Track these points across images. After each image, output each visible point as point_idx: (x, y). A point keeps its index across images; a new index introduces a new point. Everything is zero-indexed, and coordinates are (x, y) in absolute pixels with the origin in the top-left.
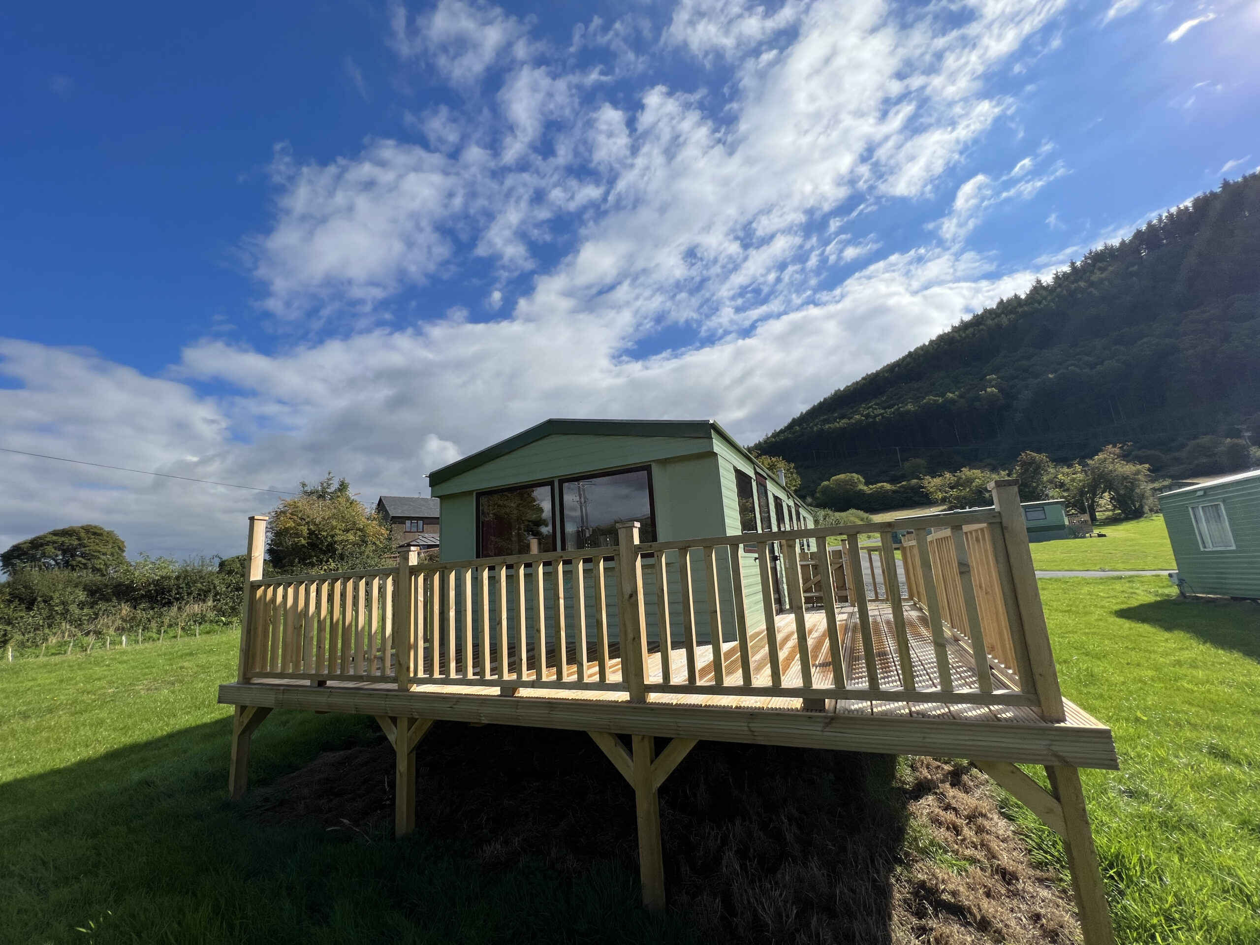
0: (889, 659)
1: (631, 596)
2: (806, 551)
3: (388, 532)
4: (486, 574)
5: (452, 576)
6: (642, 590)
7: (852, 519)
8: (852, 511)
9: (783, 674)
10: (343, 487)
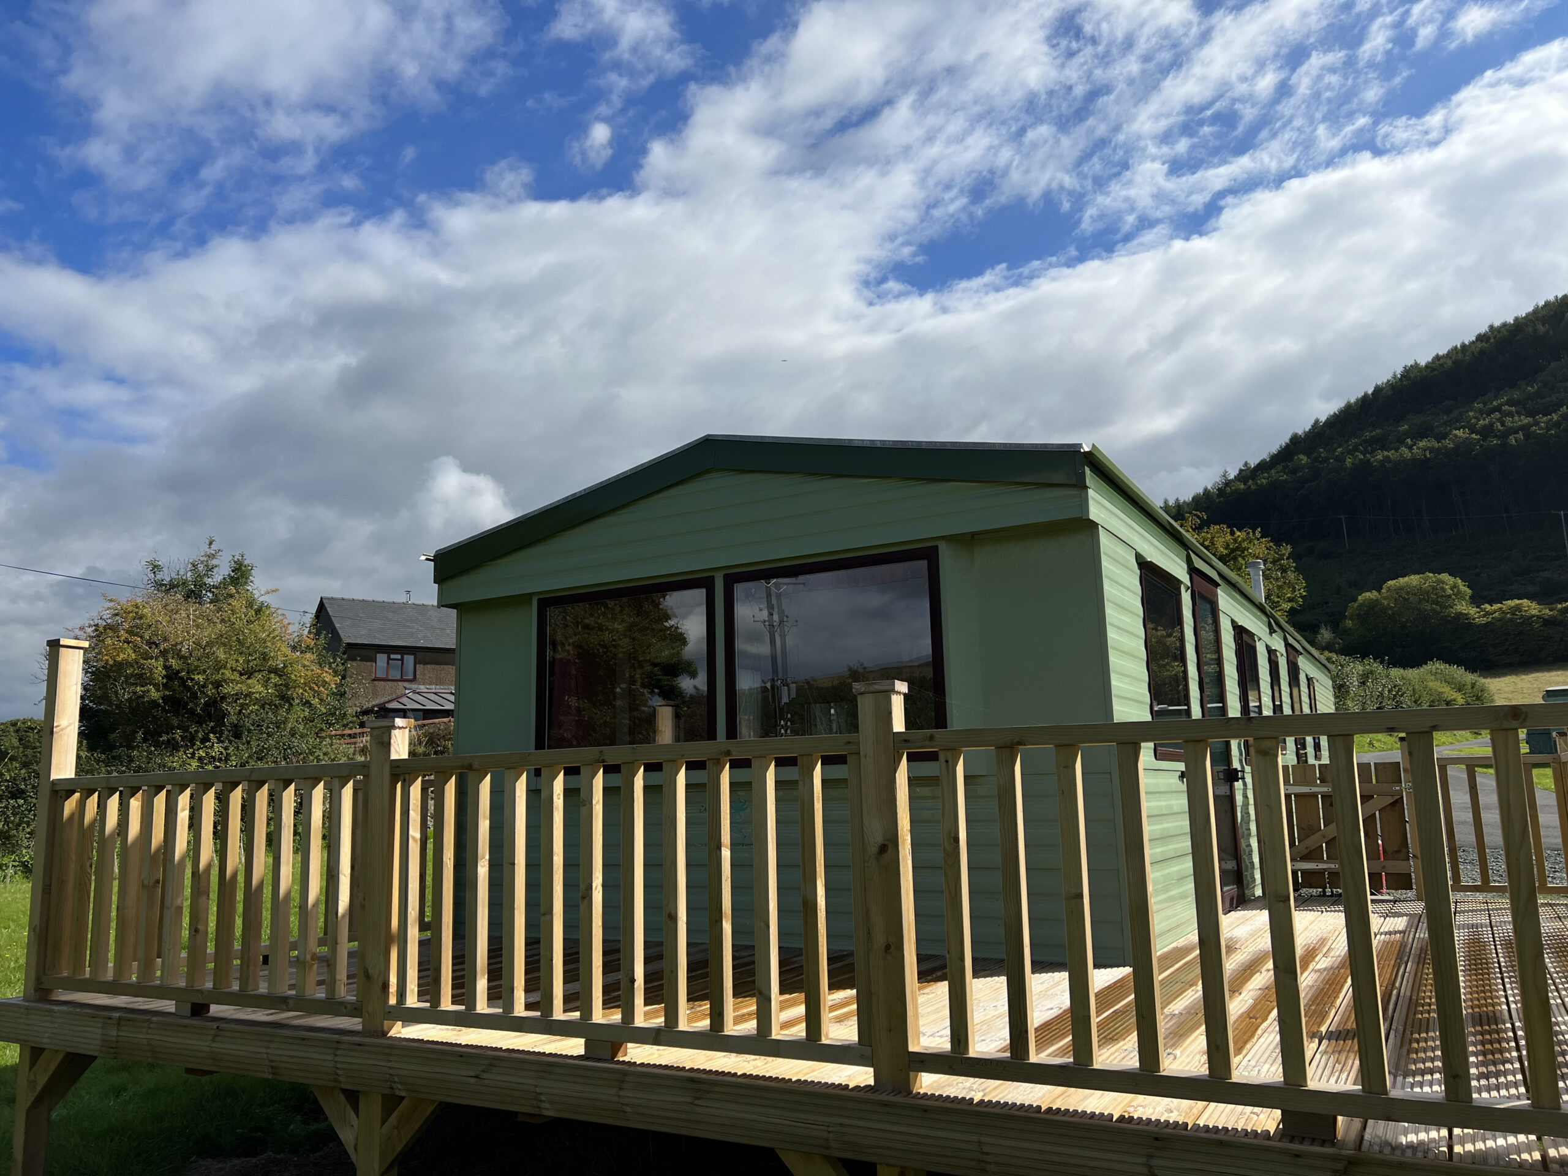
0: (1506, 1031)
1: (883, 849)
2: (1311, 761)
3: (338, 679)
4: (559, 785)
5: (485, 787)
6: (909, 838)
7: (1434, 685)
8: (1438, 666)
9: (1239, 1051)
10: (240, 574)
